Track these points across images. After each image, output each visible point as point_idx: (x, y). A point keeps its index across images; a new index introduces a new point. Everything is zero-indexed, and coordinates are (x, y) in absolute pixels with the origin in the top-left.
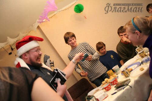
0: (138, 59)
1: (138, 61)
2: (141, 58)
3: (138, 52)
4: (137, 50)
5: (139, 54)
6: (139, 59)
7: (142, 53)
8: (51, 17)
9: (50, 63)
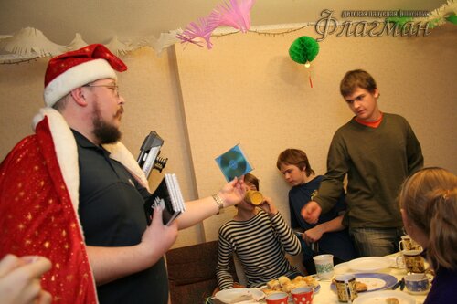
0: (394, 265)
1: (393, 273)
2: (405, 271)
3: (404, 246)
4: (403, 241)
5: (406, 256)
6: (397, 268)
7: (413, 258)
8: (218, 36)
9: (156, 162)
